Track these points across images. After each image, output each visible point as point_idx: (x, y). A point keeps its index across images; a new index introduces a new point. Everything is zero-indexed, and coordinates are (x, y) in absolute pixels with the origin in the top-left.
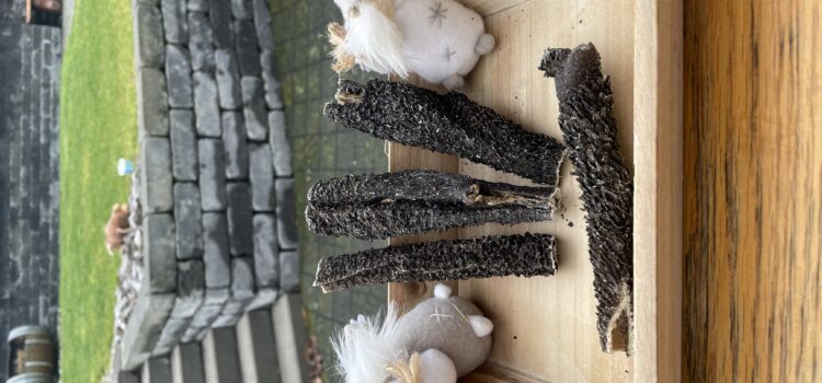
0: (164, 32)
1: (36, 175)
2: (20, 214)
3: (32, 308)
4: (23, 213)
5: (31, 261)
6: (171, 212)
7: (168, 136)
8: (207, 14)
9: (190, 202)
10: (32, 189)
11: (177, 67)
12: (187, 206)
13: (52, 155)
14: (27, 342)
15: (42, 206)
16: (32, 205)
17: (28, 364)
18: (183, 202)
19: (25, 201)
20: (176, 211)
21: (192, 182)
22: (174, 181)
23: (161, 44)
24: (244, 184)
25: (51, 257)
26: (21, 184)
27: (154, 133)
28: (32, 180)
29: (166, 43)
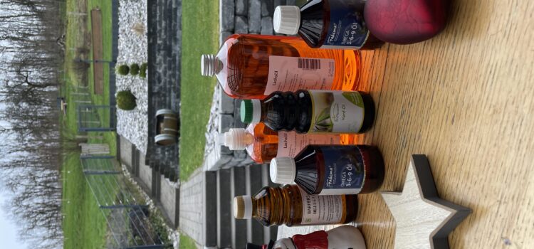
1: (170, 27)
2: (162, 47)
3: (168, 99)
4: (164, 47)
5: (167, 74)
6: (232, 114)
10: (168, 34)
13: (178, 14)
14: (165, 117)
15: (173, 44)
16: (168, 43)
17: (165, 129)
19: (165, 41)
23: (233, 16)
25: (177, 73)
26: (163, 31)
28: (168, 29)
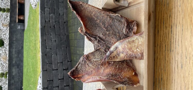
0: (46, 46)
4: (16, 65)
6: (47, 88)
7: (47, 70)
8: (56, 41)
9: (51, 85)
11: (49, 54)
12: (51, 86)
16: (18, 63)
18: (50, 85)
20: (48, 88)
21: (51, 80)
22: (48, 81)
23: (46, 49)
24: (63, 80)
27: (44, 70)
28: (18, 57)
29: (47, 48)
